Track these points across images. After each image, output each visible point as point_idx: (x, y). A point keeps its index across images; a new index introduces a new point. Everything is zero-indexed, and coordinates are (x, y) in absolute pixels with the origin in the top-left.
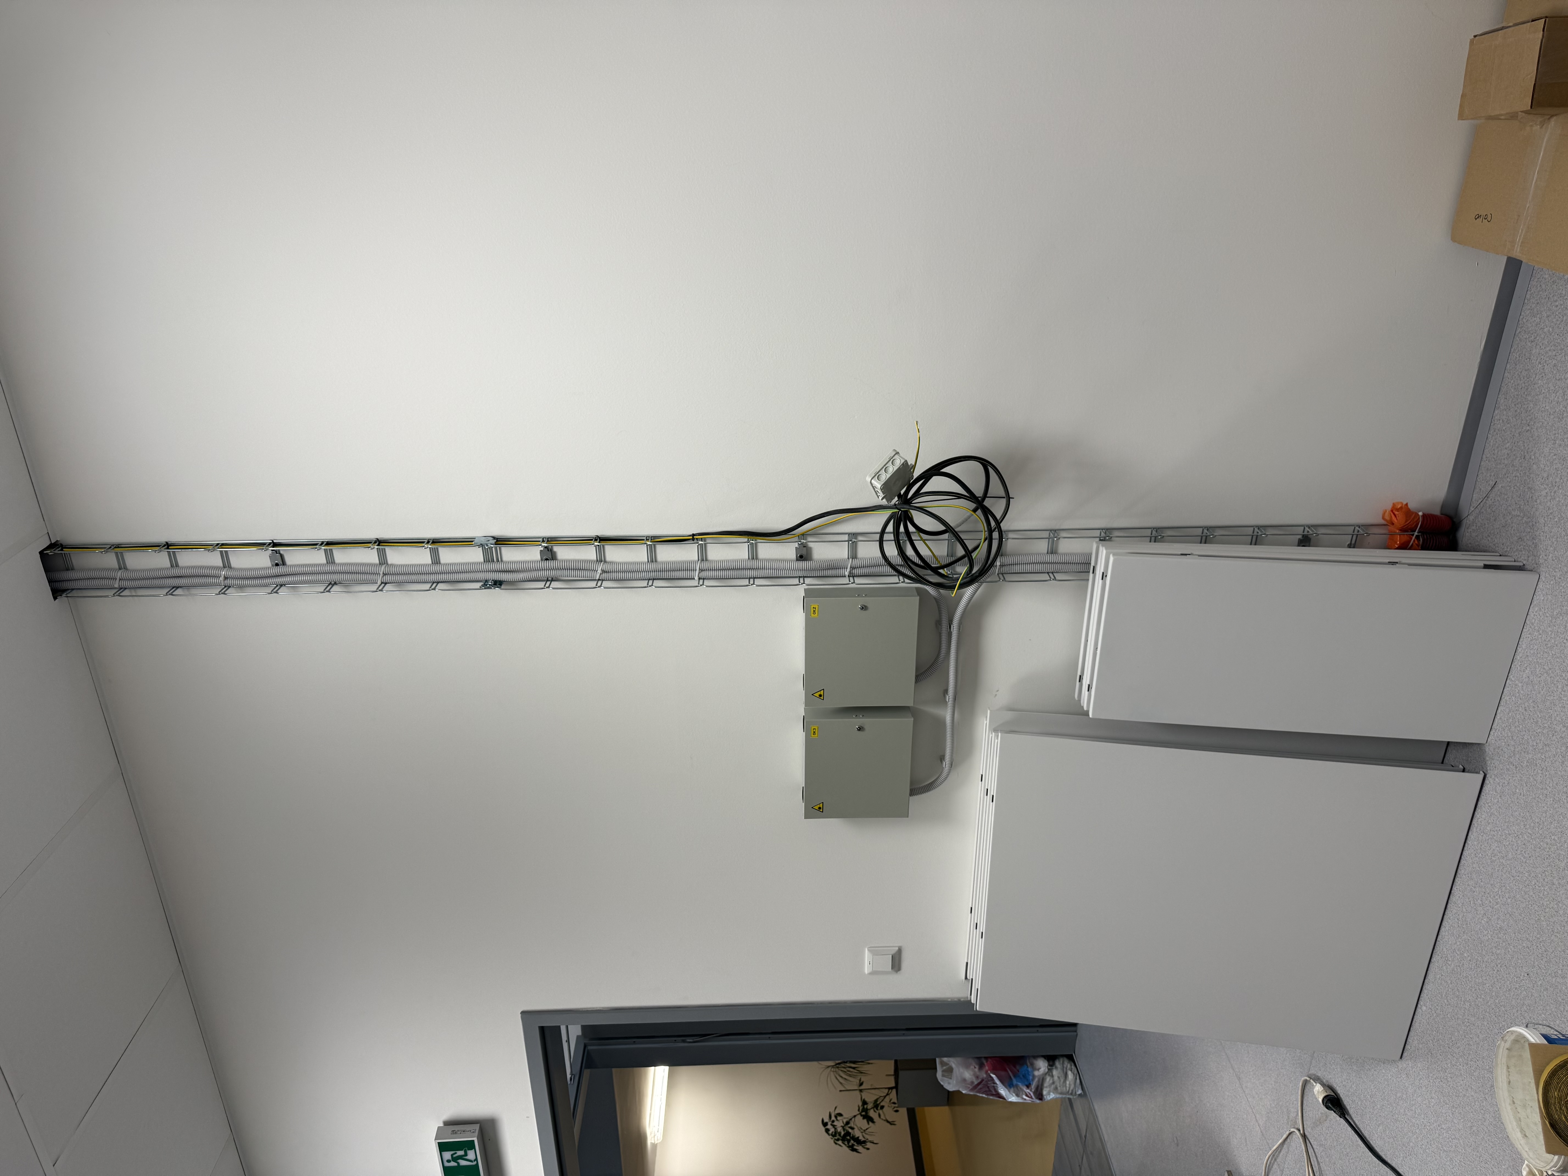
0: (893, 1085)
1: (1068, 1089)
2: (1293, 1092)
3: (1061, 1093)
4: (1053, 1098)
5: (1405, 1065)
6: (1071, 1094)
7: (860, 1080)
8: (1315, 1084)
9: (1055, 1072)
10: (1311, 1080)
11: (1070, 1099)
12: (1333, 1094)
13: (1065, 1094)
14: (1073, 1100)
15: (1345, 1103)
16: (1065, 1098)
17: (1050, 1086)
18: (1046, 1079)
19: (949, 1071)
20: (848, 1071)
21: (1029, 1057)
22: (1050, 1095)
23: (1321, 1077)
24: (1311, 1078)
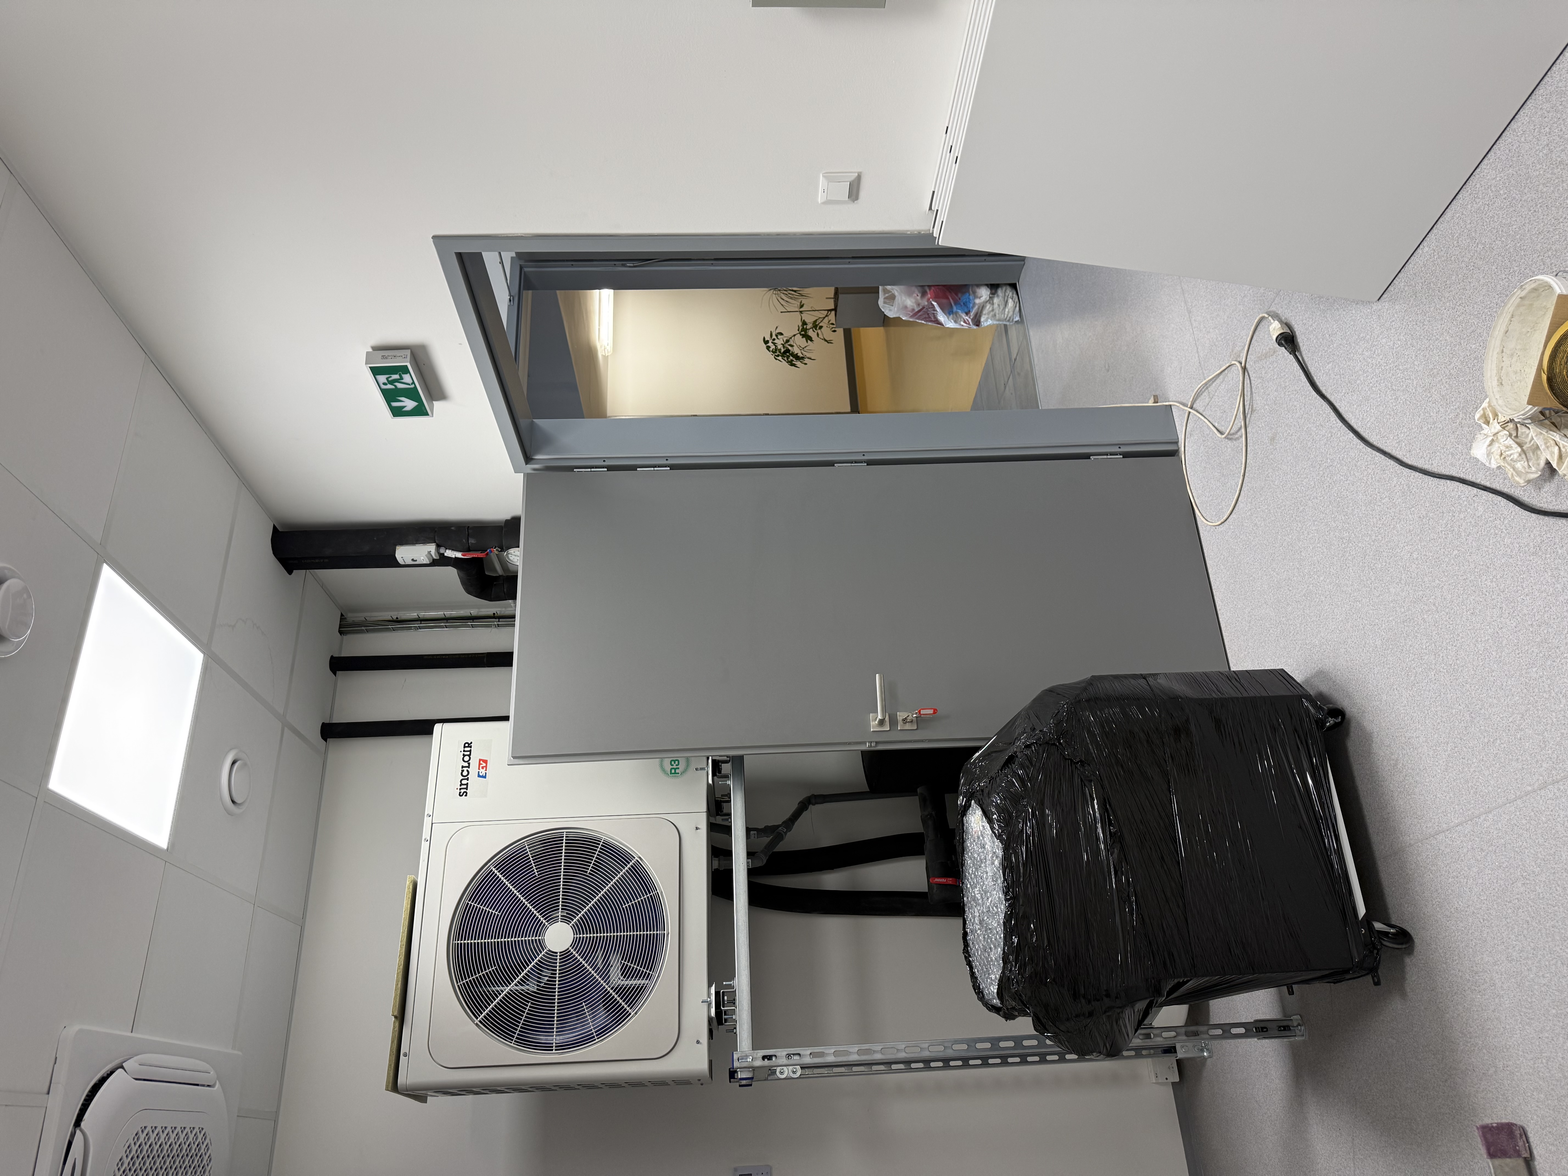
0: (833, 307)
1: (1006, 316)
2: (1245, 327)
3: (999, 320)
4: (990, 325)
5: (1380, 307)
6: (1009, 321)
7: (801, 302)
8: (1272, 321)
9: (996, 300)
10: (1270, 318)
11: (1005, 326)
12: (1289, 331)
13: (1003, 321)
14: (1008, 327)
15: (1299, 341)
16: (1000, 325)
17: (988, 314)
18: (986, 307)
19: (891, 298)
20: (789, 294)
21: (972, 285)
22: (987, 321)
23: (1281, 315)
24: (1269, 315)
